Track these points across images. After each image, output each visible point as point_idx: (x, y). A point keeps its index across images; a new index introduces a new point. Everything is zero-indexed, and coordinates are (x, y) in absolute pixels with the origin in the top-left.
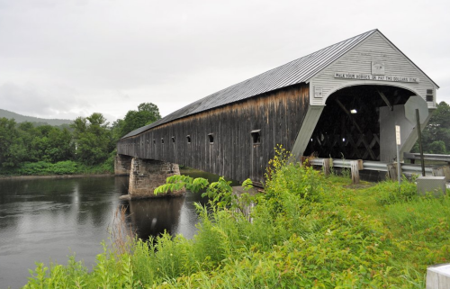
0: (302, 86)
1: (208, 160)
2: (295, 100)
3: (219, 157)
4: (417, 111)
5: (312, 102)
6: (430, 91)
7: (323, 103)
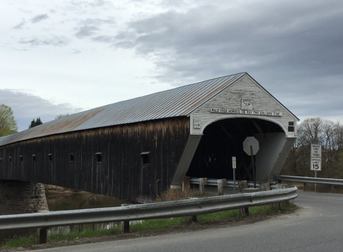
0: (185, 119)
1: (95, 179)
2: (179, 128)
3: (108, 177)
4: (251, 147)
5: (192, 132)
6: (291, 123)
7: (201, 132)
